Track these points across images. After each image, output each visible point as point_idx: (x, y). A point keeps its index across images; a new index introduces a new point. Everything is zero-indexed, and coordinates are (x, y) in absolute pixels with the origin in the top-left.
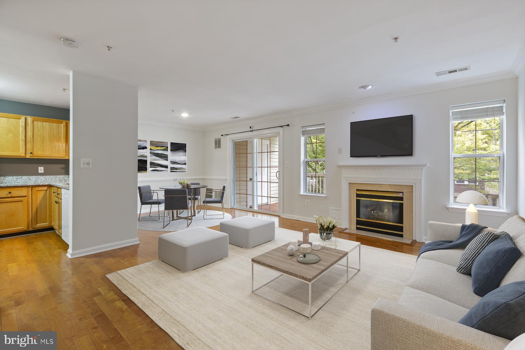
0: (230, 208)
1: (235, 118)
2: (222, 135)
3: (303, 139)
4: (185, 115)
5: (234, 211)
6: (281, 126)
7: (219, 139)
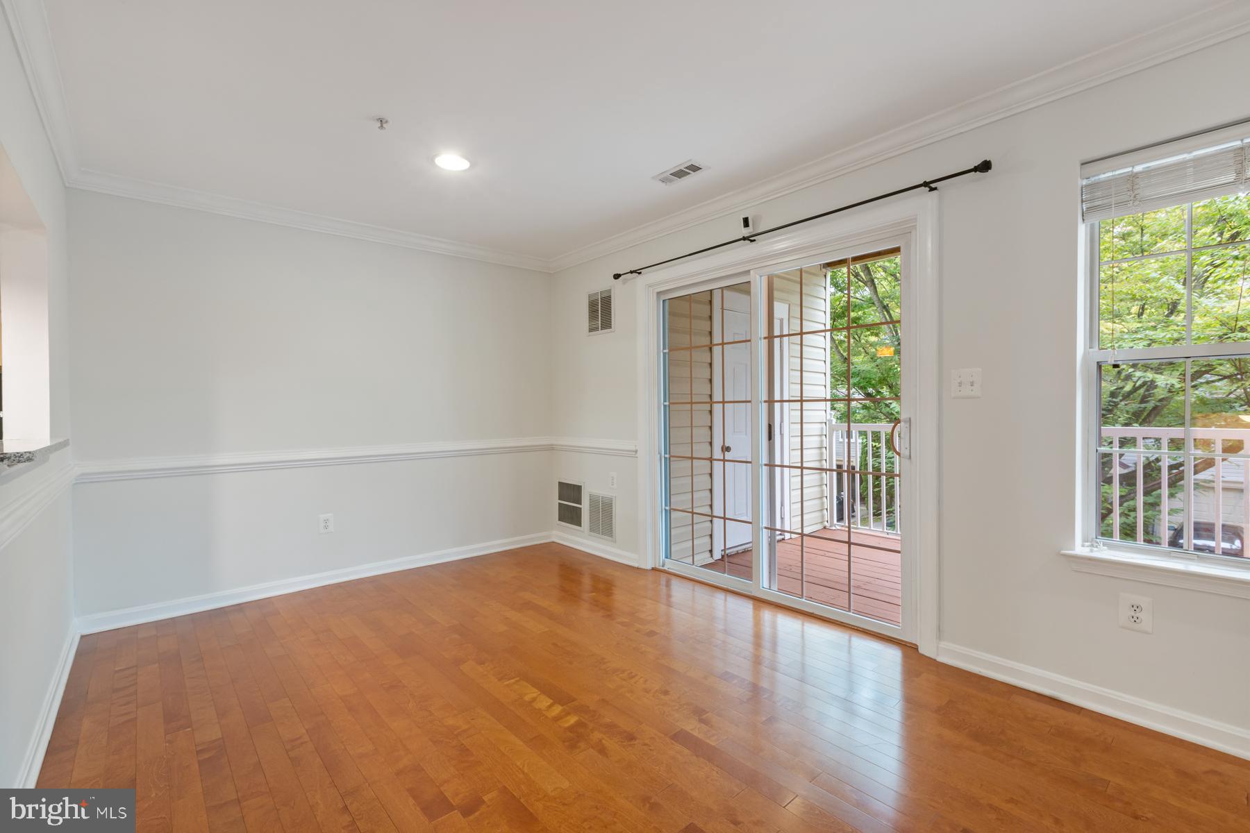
0: (649, 567)
1: (680, 174)
2: (617, 276)
3: (1082, 231)
4: (451, 162)
5: (668, 585)
6: (926, 184)
7: (603, 296)
